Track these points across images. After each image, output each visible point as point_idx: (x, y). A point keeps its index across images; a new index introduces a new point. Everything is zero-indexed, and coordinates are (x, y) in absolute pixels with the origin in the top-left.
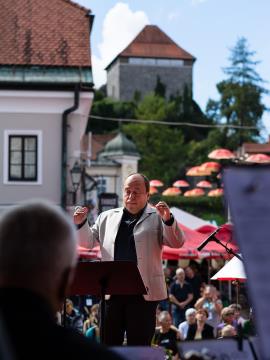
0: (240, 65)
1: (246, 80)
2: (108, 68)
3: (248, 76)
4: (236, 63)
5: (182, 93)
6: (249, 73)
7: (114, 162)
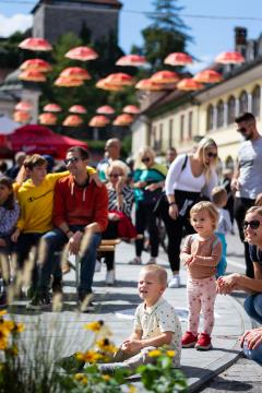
0: (164, 11)
1: (170, 26)
2: (34, 12)
3: (171, 22)
4: (160, 8)
5: (107, 39)
6: (173, 19)
7: (13, 96)
